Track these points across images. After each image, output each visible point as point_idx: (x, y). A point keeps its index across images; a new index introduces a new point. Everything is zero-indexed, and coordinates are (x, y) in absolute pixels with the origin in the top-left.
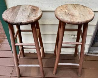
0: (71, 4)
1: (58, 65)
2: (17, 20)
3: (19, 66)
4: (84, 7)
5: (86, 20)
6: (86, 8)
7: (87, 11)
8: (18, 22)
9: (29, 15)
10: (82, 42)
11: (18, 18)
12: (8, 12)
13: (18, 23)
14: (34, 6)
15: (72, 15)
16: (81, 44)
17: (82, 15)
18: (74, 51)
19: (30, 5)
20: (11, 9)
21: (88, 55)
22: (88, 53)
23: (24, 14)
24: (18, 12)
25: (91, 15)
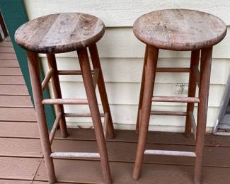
0: (173, 10)
1: (143, 155)
2: (45, 41)
3: (52, 155)
4: (202, 14)
5: (206, 40)
6: (206, 16)
7: (210, 22)
8: (47, 45)
9: (74, 32)
10: (200, 97)
11: (47, 38)
12: (28, 27)
13: (48, 48)
14: (87, 16)
15: (172, 31)
16: (198, 100)
17: (197, 29)
18: (184, 125)
19: (79, 14)
20: (36, 21)
21: (218, 134)
22: (219, 130)
23: (62, 31)
24: (50, 27)
25: (218, 30)
